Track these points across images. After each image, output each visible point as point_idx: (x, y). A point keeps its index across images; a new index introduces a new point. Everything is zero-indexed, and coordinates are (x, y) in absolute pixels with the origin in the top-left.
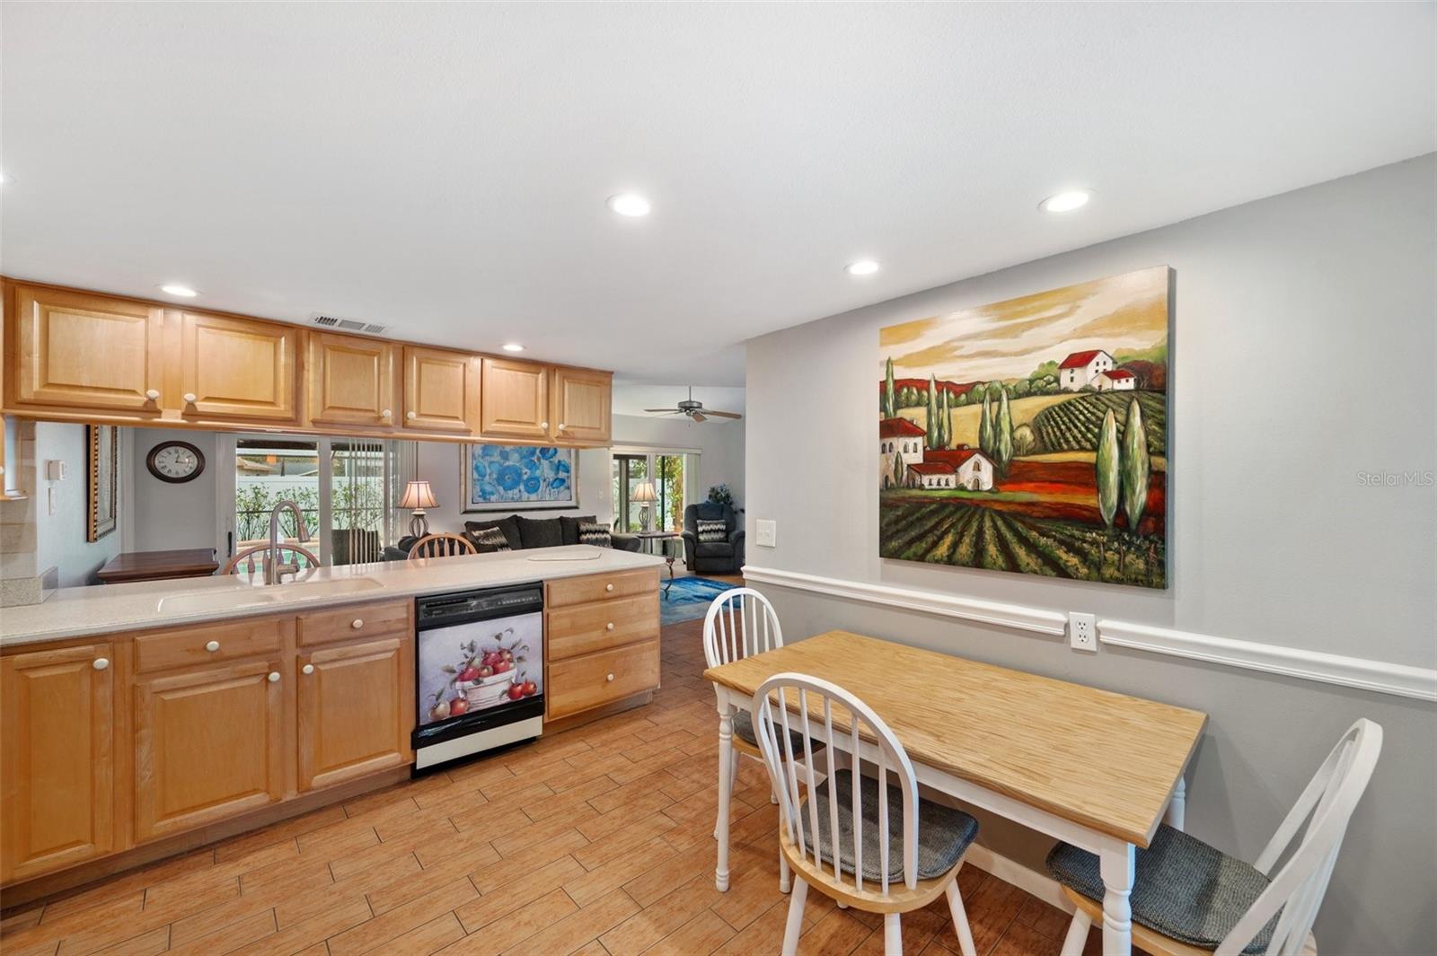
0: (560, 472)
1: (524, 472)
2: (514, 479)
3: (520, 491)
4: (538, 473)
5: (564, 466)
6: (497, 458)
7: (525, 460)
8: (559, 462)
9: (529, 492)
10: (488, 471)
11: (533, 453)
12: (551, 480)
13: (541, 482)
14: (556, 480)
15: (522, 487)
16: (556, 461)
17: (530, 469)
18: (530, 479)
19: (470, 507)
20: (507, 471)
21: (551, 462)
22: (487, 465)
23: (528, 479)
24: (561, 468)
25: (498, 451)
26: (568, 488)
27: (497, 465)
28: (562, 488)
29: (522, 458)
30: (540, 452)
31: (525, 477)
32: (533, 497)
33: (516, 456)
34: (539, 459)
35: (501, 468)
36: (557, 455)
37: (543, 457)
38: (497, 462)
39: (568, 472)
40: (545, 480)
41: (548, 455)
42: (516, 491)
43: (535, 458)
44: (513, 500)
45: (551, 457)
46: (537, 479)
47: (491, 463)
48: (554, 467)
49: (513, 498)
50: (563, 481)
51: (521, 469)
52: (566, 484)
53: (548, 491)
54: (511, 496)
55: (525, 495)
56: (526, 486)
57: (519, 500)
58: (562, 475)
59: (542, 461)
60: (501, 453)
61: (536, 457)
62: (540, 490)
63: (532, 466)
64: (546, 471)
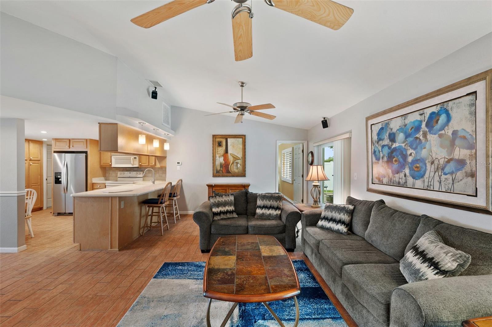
0: (457, 149)
1: (409, 153)
2: (399, 162)
3: (405, 176)
4: (424, 153)
5: (464, 138)
6: (386, 142)
7: (410, 139)
8: (455, 133)
9: (414, 178)
10: (381, 155)
11: (417, 129)
12: (442, 162)
13: (428, 165)
14: (449, 161)
15: (407, 171)
16: (450, 133)
17: (415, 149)
18: (415, 161)
19: (372, 186)
20: (394, 154)
21: (441, 136)
22: (380, 149)
23: (413, 161)
24: (457, 142)
25: (387, 135)
26: (473, 175)
27: (386, 148)
28: (460, 175)
29: (407, 136)
30: (427, 125)
31: (410, 159)
32: (419, 183)
33: (401, 136)
34: (425, 135)
35: (389, 151)
36: (450, 124)
37: (430, 131)
38: (387, 145)
39: (472, 146)
40: (432, 163)
41: (438, 127)
42: (402, 175)
43: (420, 135)
44: (399, 185)
45: (442, 128)
46: (423, 161)
47: (383, 146)
48: (447, 143)
49: (399, 183)
50: (461, 163)
51: (406, 150)
52: (467, 168)
53: (437, 178)
54: (397, 180)
55: (410, 180)
56: (411, 169)
57: (404, 185)
58: (460, 153)
59: (429, 136)
60: (390, 135)
61: (421, 133)
62: (427, 175)
63: (417, 144)
64: (434, 149)
